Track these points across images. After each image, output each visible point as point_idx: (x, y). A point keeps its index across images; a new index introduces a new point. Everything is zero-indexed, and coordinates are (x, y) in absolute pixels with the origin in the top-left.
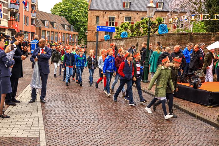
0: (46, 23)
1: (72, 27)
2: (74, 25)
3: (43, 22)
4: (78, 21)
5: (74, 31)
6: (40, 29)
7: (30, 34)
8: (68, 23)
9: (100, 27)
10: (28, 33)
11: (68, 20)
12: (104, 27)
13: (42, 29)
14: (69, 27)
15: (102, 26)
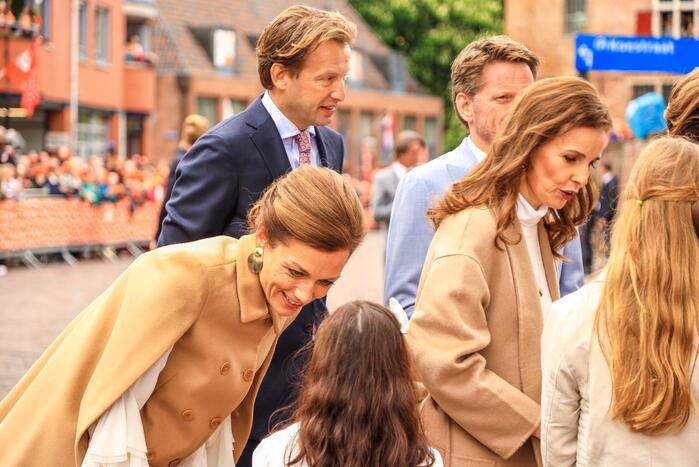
0: (225, 45)
1: (399, 64)
2: (408, 53)
3: (204, 41)
4: (435, 22)
5: (410, 91)
6: (183, 84)
7: (121, 125)
8: (372, 43)
9: (601, 44)
10: (107, 115)
11: (371, 22)
12: (625, 40)
13: (200, 86)
14: (379, 64)
15: (608, 39)
